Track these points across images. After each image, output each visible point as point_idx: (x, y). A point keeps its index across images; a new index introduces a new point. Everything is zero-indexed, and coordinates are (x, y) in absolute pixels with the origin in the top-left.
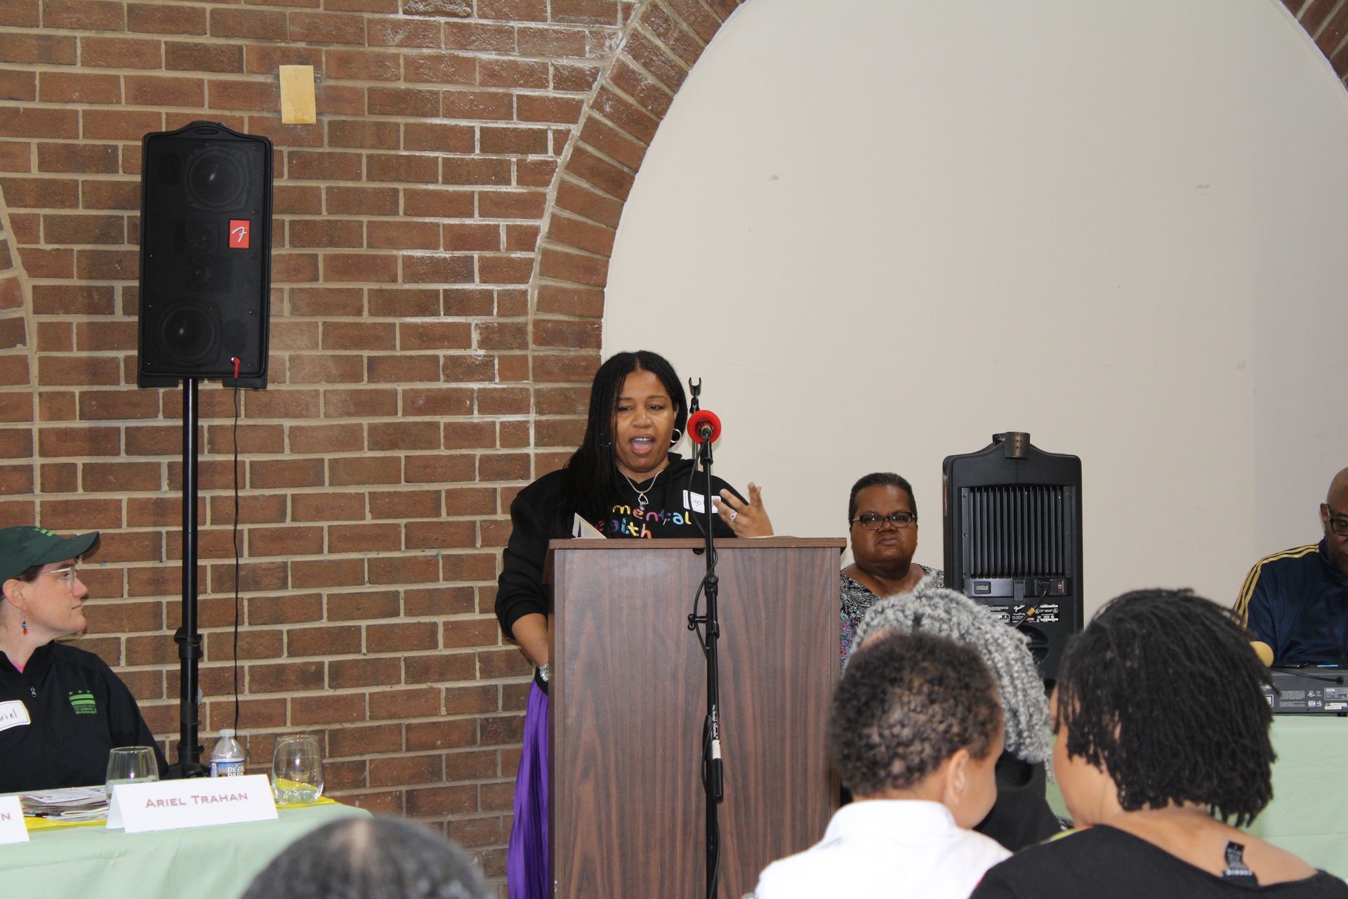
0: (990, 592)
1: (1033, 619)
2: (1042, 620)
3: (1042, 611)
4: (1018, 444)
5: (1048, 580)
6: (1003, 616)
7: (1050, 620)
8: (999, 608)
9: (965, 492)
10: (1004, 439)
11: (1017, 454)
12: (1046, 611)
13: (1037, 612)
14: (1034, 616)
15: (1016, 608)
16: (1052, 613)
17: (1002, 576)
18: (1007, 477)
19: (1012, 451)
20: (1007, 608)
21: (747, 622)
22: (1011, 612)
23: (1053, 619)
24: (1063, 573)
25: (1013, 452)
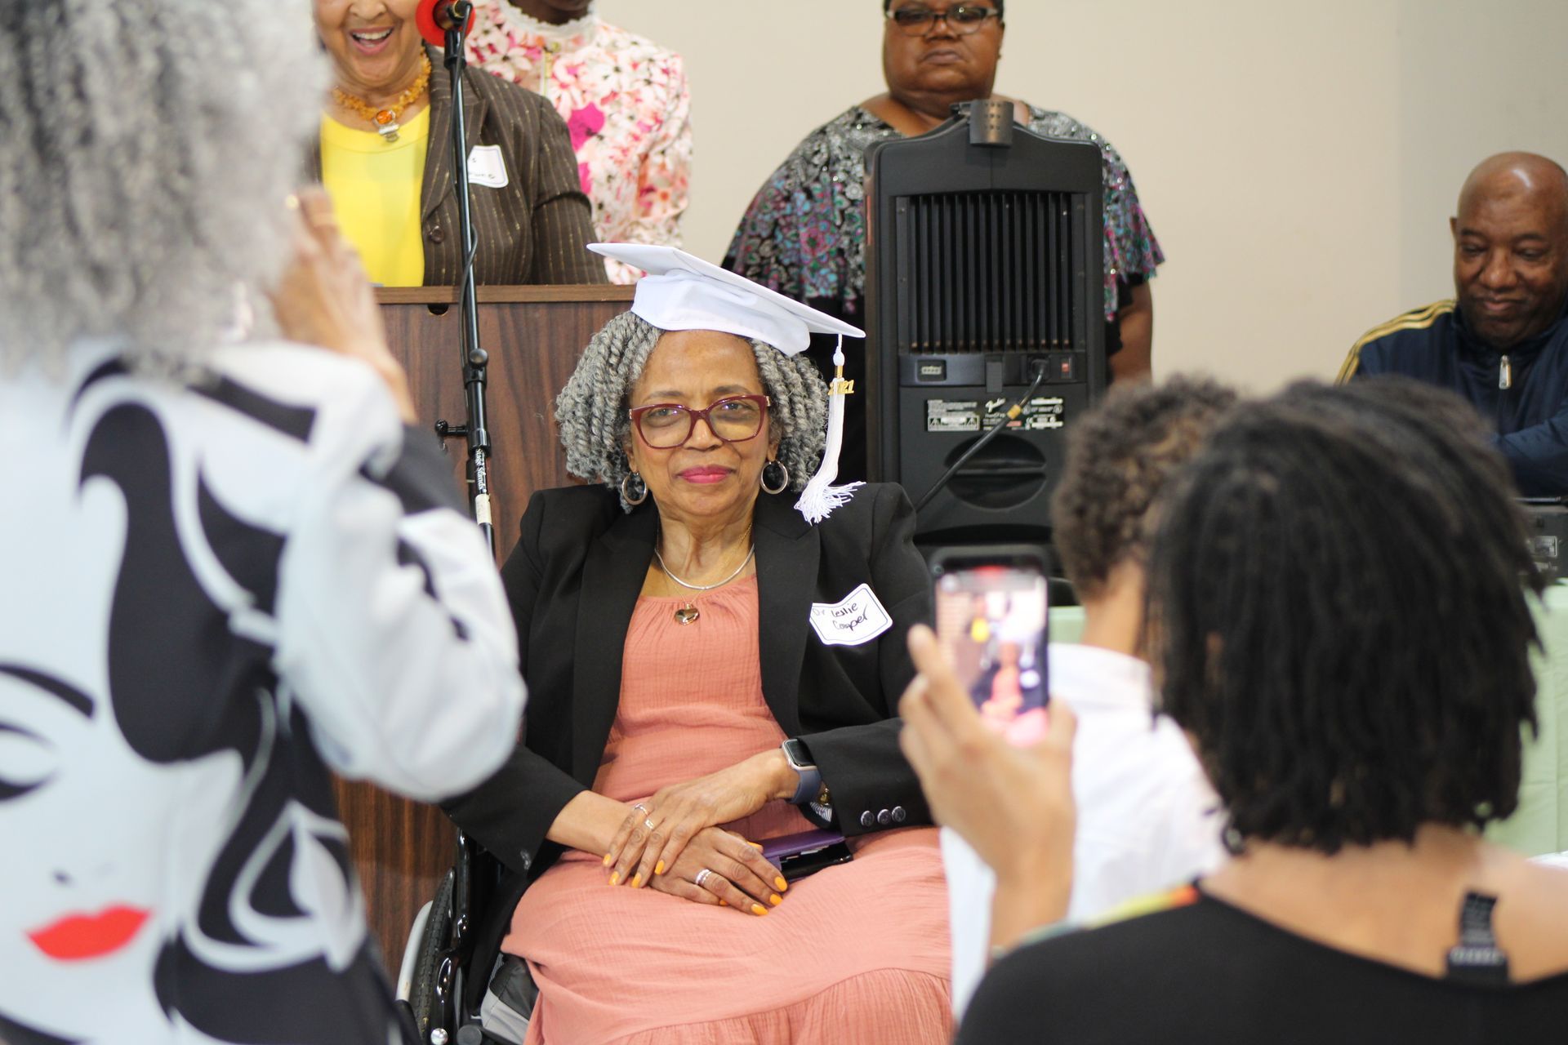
0: (944, 375)
1: (1018, 423)
2: (1034, 425)
3: (1034, 410)
4: (993, 121)
5: (1043, 357)
6: (968, 419)
7: (1048, 425)
8: (960, 406)
9: (902, 207)
10: (968, 114)
11: (992, 137)
12: (1042, 409)
13: (1026, 411)
14: (1022, 418)
15: (990, 405)
16: (1051, 412)
17: (966, 348)
18: (976, 179)
19: (984, 130)
20: (974, 405)
21: (523, 432)
22: (981, 409)
23: (1054, 424)
24: (1071, 345)
25: (984, 134)
